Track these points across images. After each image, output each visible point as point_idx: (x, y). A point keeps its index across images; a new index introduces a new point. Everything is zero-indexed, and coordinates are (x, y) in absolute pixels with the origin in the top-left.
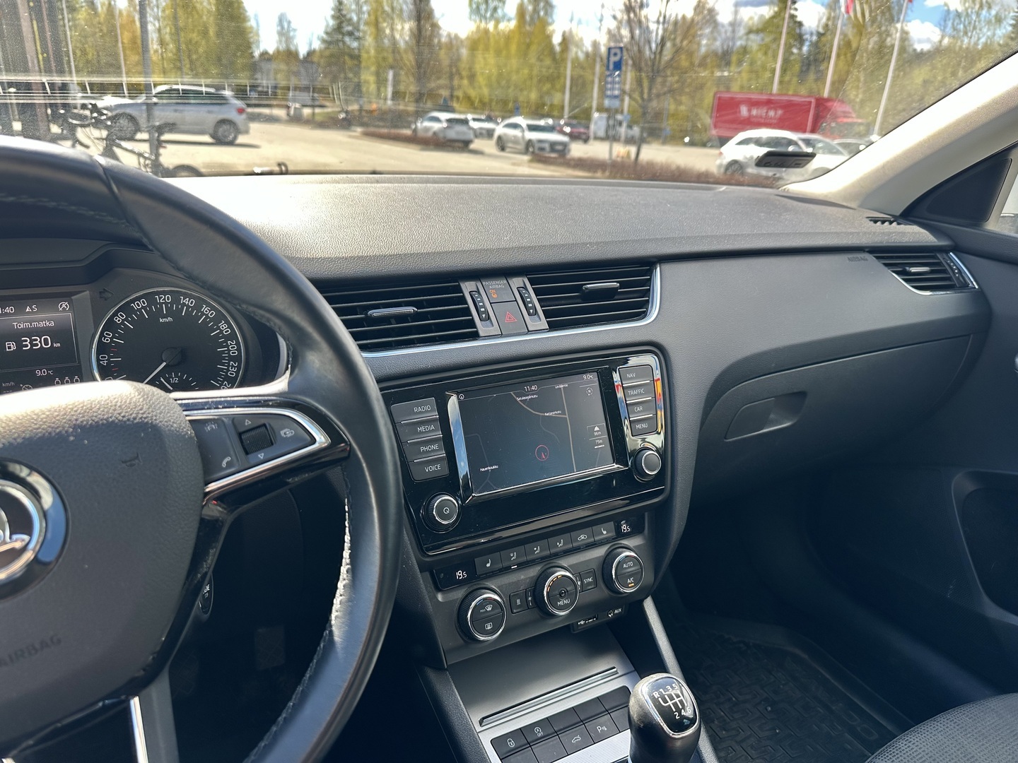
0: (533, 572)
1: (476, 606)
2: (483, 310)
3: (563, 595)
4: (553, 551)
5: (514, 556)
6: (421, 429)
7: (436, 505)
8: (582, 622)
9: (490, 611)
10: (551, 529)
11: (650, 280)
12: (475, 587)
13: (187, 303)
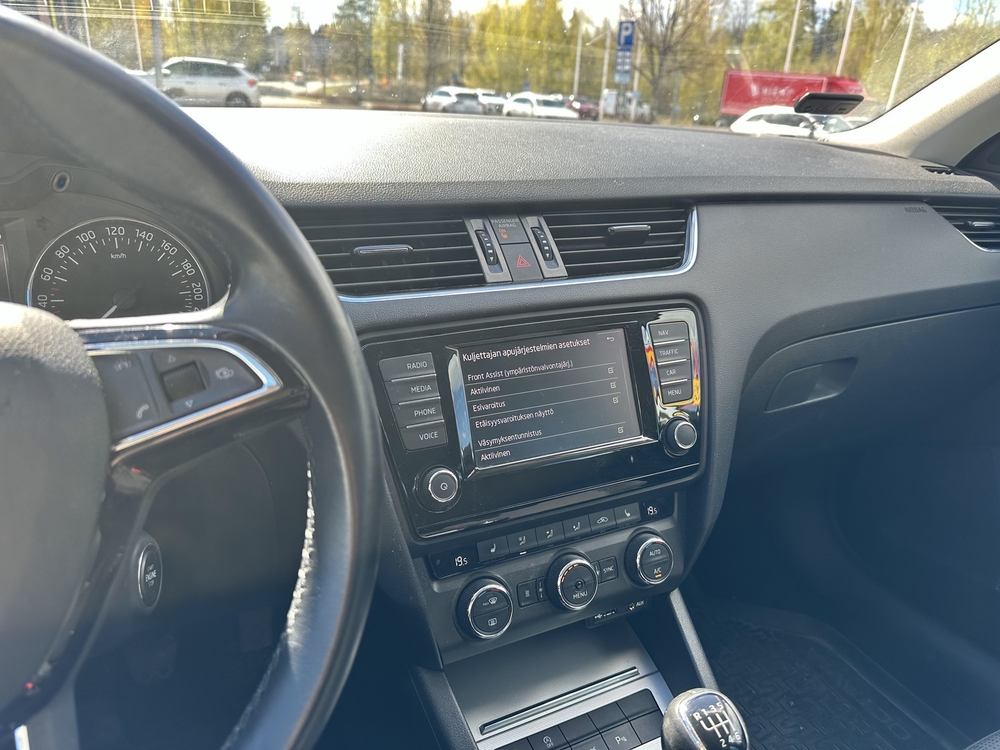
0: (545, 559)
1: (477, 598)
2: (491, 251)
3: (579, 587)
4: (568, 535)
5: (523, 540)
6: (415, 389)
7: (431, 479)
8: (599, 616)
9: (494, 604)
10: (567, 510)
11: (685, 224)
12: (477, 576)
13: (144, 236)
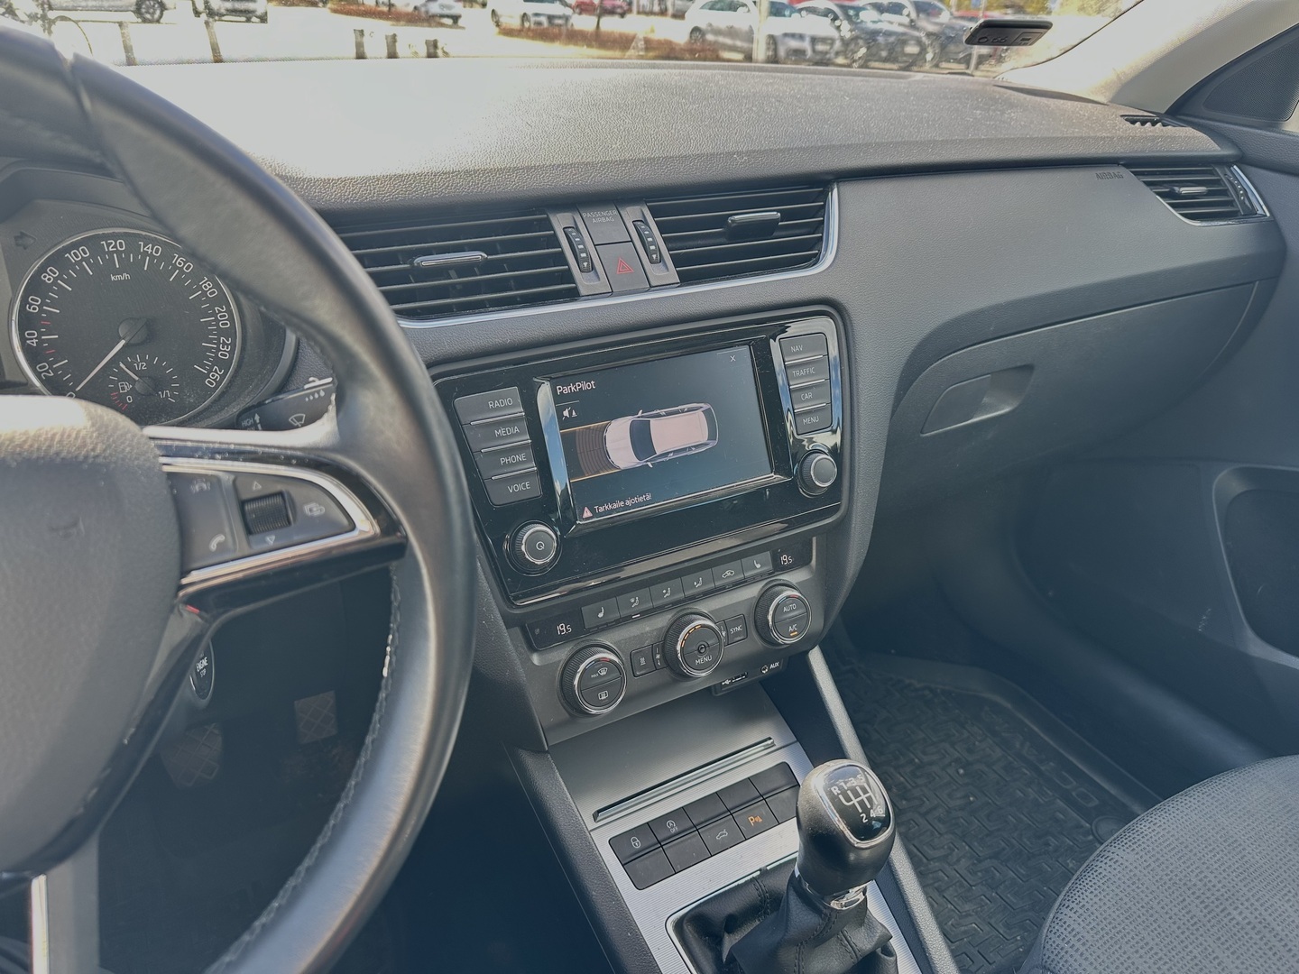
0: (663, 621)
1: (585, 670)
2: (584, 255)
3: (703, 651)
4: (689, 593)
5: (635, 601)
6: (501, 432)
7: (525, 538)
8: (727, 682)
9: (604, 676)
10: (686, 564)
11: (823, 207)
12: (583, 645)
13: (150, 251)
